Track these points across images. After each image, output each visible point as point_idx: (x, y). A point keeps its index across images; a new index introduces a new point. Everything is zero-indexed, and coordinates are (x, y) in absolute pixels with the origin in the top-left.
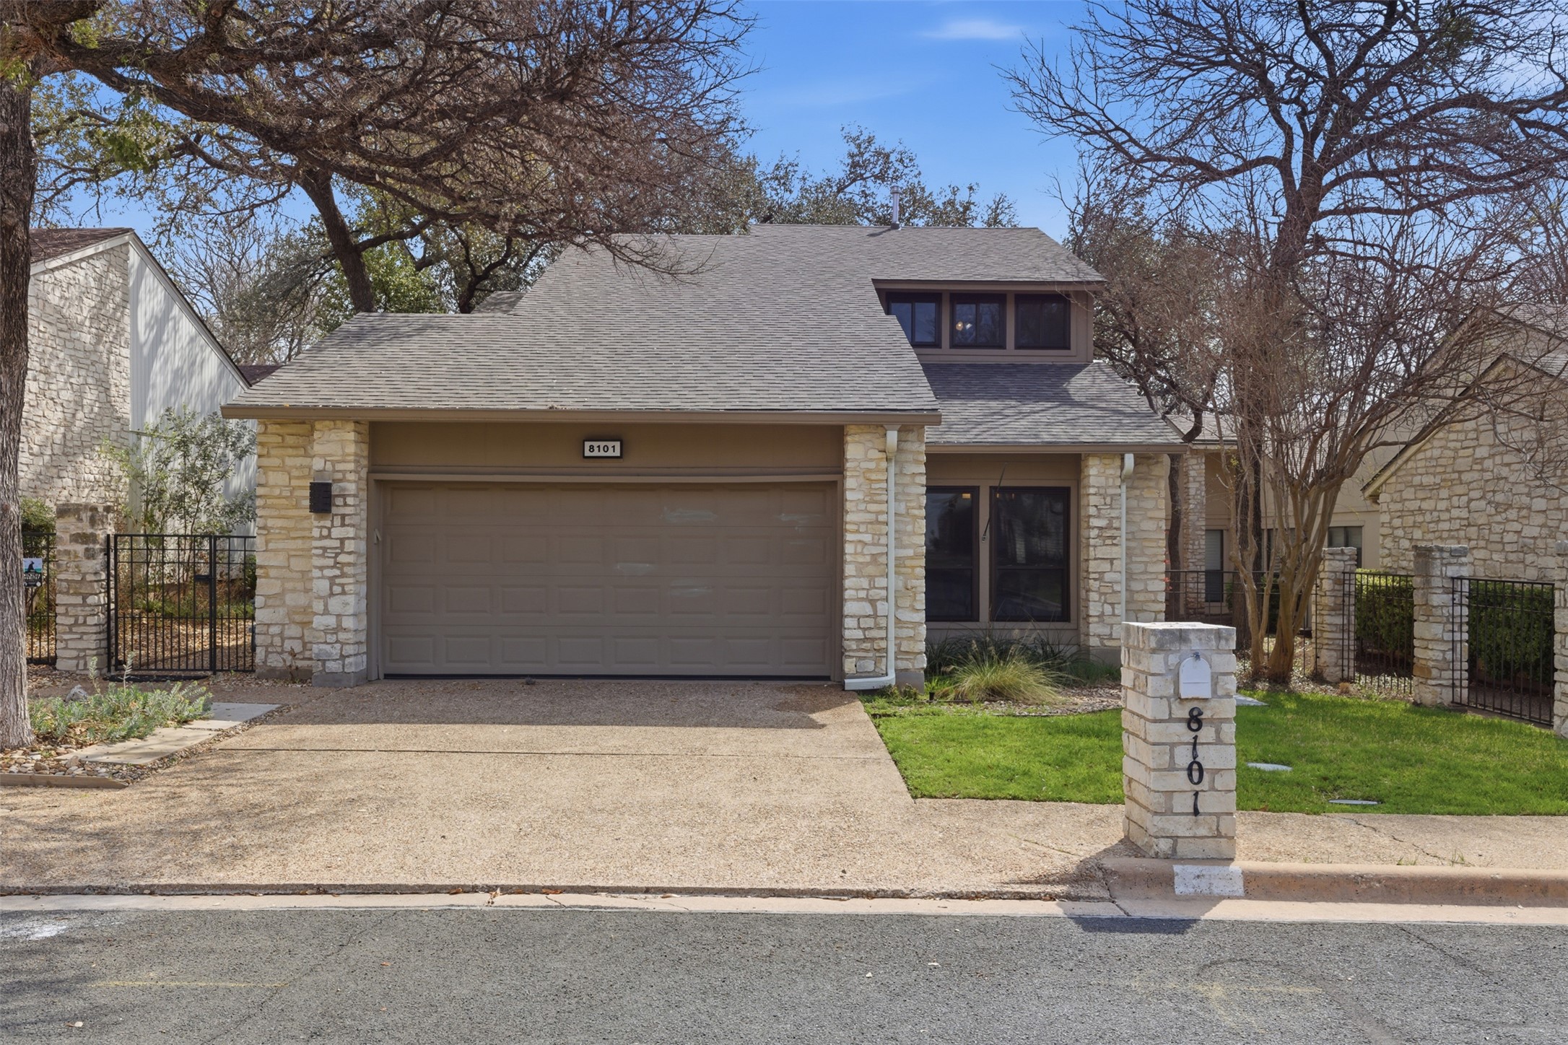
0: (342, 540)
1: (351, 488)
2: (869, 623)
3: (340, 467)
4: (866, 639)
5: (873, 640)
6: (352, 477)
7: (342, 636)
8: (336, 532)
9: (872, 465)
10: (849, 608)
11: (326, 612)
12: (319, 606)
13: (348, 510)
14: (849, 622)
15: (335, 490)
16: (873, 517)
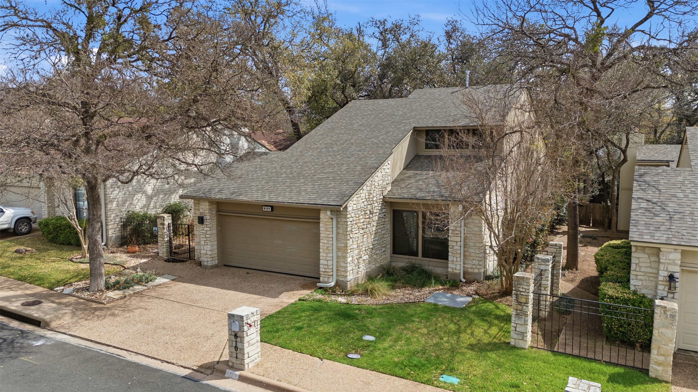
0: (206, 231)
1: (208, 217)
2: (326, 267)
3: (206, 212)
4: (325, 272)
5: (327, 272)
6: (208, 214)
7: (207, 256)
8: (205, 229)
9: (326, 220)
10: (321, 262)
11: (204, 250)
12: (202, 248)
13: (207, 223)
14: (321, 266)
15: (204, 218)
16: (326, 235)
